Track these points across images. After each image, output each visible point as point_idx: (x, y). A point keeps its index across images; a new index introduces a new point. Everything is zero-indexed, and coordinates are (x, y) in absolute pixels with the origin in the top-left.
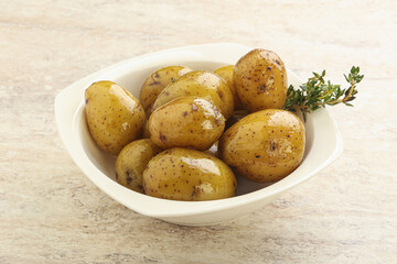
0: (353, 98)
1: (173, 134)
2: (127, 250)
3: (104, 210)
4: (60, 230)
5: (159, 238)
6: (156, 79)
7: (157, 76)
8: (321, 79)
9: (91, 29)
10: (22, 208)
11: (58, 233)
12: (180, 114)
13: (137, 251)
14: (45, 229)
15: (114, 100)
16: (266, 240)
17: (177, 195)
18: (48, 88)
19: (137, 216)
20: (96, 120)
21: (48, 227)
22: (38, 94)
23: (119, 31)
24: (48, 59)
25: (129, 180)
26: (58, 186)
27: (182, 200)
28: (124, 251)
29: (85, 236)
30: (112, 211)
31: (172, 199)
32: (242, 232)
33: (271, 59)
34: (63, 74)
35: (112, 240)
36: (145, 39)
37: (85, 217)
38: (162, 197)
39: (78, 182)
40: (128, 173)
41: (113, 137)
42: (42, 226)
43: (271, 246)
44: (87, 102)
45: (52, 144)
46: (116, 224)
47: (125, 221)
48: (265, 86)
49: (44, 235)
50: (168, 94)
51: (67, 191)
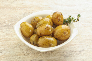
0: (78, 21)
1: (43, 33)
2: (35, 59)
3: (27, 50)
4: (19, 56)
5: (41, 55)
6: (35, 20)
7: (35, 19)
8: (71, 17)
9: (12, 8)
10: (9, 52)
11: (19, 57)
12: (44, 29)
13: (37, 59)
14: (16, 56)
15: (28, 26)
16: (64, 53)
17: (46, 46)
18: (7, 23)
19: (35, 51)
20: (24, 31)
21: (16, 55)
22: (5, 25)
23: (19, 8)
24: (5, 16)
25: (34, 43)
26: (16, 46)
27: (47, 47)
28: (34, 59)
29: (25, 56)
30: (29, 50)
31: (45, 47)
32: (58, 51)
33: (60, 14)
34: (9, 19)
35: (31, 57)
36: (25, 9)
37: (24, 52)
38: (43, 47)
39: (20, 44)
40: (33, 42)
41: (28, 34)
42: (15, 55)
43: (65, 54)
44: (21, 27)
45: (12, 36)
46: (31, 53)
47: (33, 52)
48: (59, 20)
49: (16, 58)
50: (39, 24)
51: (18, 47)
